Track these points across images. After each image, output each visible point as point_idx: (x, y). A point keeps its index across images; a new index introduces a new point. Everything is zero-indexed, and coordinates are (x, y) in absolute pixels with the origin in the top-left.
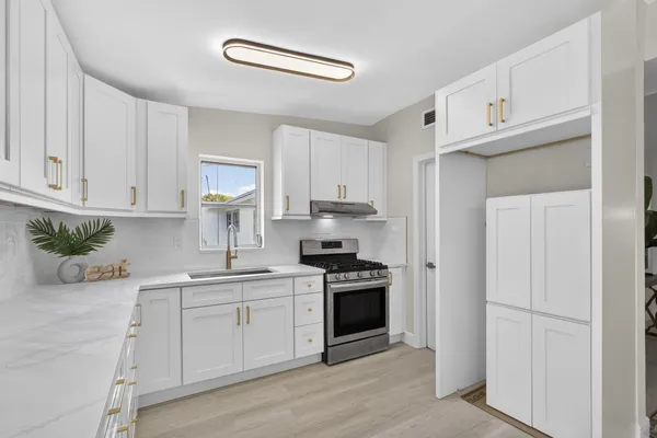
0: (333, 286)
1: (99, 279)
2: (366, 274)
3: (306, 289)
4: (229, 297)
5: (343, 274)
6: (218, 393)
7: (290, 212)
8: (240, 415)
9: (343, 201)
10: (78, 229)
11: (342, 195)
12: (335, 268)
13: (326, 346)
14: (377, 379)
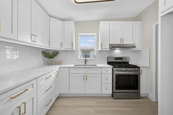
0: (115, 72)
1: (55, 64)
2: (130, 69)
3: (105, 72)
4: (81, 72)
5: (119, 68)
6: (79, 98)
7: (102, 48)
8: (80, 106)
9: (122, 43)
10: (51, 53)
11: (122, 42)
12: (117, 66)
13: (113, 92)
14: (131, 109)
